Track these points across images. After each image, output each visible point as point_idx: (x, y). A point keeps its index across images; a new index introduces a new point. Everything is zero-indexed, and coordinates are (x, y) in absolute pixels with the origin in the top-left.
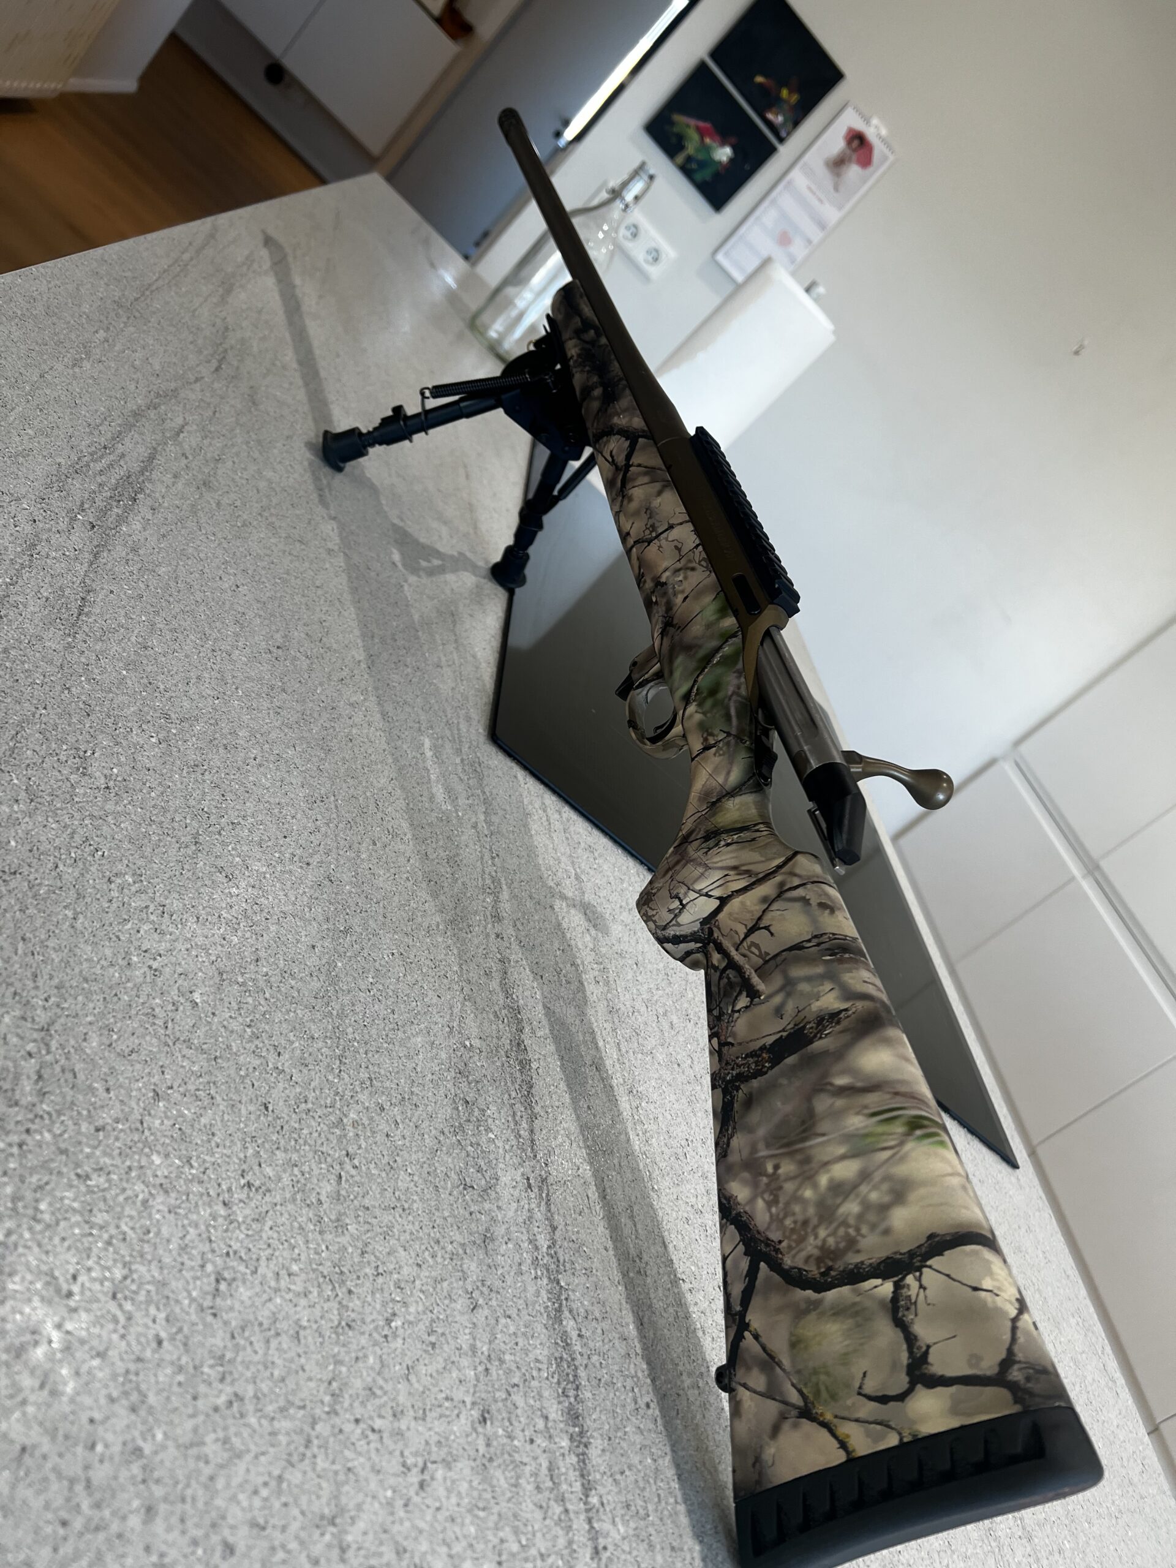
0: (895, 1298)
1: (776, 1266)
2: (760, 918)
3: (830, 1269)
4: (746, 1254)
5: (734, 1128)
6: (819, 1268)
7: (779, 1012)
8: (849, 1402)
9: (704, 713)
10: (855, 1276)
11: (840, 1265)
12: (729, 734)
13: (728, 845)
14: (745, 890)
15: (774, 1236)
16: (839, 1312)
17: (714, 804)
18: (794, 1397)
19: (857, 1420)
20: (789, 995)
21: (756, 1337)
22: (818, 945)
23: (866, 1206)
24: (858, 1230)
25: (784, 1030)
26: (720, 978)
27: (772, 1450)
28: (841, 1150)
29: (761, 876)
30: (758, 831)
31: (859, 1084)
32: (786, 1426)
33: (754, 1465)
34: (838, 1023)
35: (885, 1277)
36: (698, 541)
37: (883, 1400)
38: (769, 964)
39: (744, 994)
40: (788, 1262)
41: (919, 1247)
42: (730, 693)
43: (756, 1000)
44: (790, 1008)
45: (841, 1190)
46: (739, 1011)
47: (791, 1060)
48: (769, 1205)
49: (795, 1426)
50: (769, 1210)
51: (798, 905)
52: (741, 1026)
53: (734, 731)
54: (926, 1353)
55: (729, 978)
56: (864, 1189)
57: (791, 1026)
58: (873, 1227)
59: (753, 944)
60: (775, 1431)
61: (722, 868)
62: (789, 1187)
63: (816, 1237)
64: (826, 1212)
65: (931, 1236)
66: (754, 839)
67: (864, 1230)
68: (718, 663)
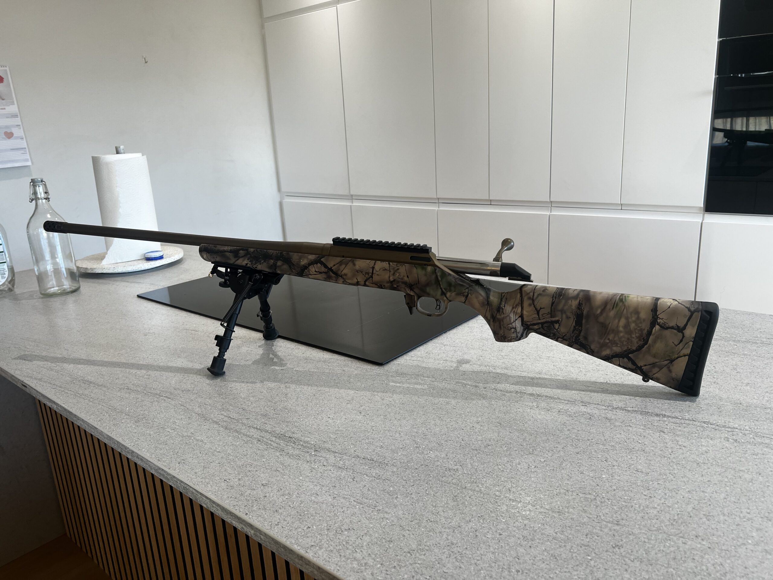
0: (661, 326)
1: (633, 352)
2: (536, 309)
3: (643, 339)
4: (623, 358)
5: (588, 345)
6: (641, 341)
7: (568, 318)
8: (677, 349)
9: (455, 291)
10: (650, 333)
11: (644, 335)
12: (468, 288)
13: (505, 306)
14: (522, 308)
15: (625, 348)
16: (655, 341)
17: (488, 303)
18: (666, 362)
19: (682, 350)
20: (565, 313)
21: (645, 365)
22: (556, 298)
23: (634, 322)
24: (639, 327)
25: (574, 319)
26: (543, 329)
27: (674, 374)
28: (617, 321)
29: (520, 302)
30: (504, 296)
31: (603, 308)
32: (671, 368)
33: (673, 381)
34: (582, 304)
35: (655, 326)
36: (387, 263)
37: (681, 341)
38: (552, 313)
39: (555, 324)
40: (634, 348)
41: (653, 315)
42: (454, 281)
43: (560, 322)
44: (569, 314)
45: (627, 326)
46: (558, 328)
47: (584, 321)
48: (617, 346)
49: (673, 365)
50: (618, 346)
51: (540, 297)
52: (563, 330)
53: (468, 286)
54: (677, 326)
55: (545, 326)
56: (630, 320)
57: (574, 317)
58: (641, 323)
59: (542, 315)
60: (670, 371)
61: (511, 312)
62: (616, 338)
63: (633, 338)
64: (630, 332)
65: (652, 311)
66: (506, 299)
67: (640, 325)
68: (441, 279)
